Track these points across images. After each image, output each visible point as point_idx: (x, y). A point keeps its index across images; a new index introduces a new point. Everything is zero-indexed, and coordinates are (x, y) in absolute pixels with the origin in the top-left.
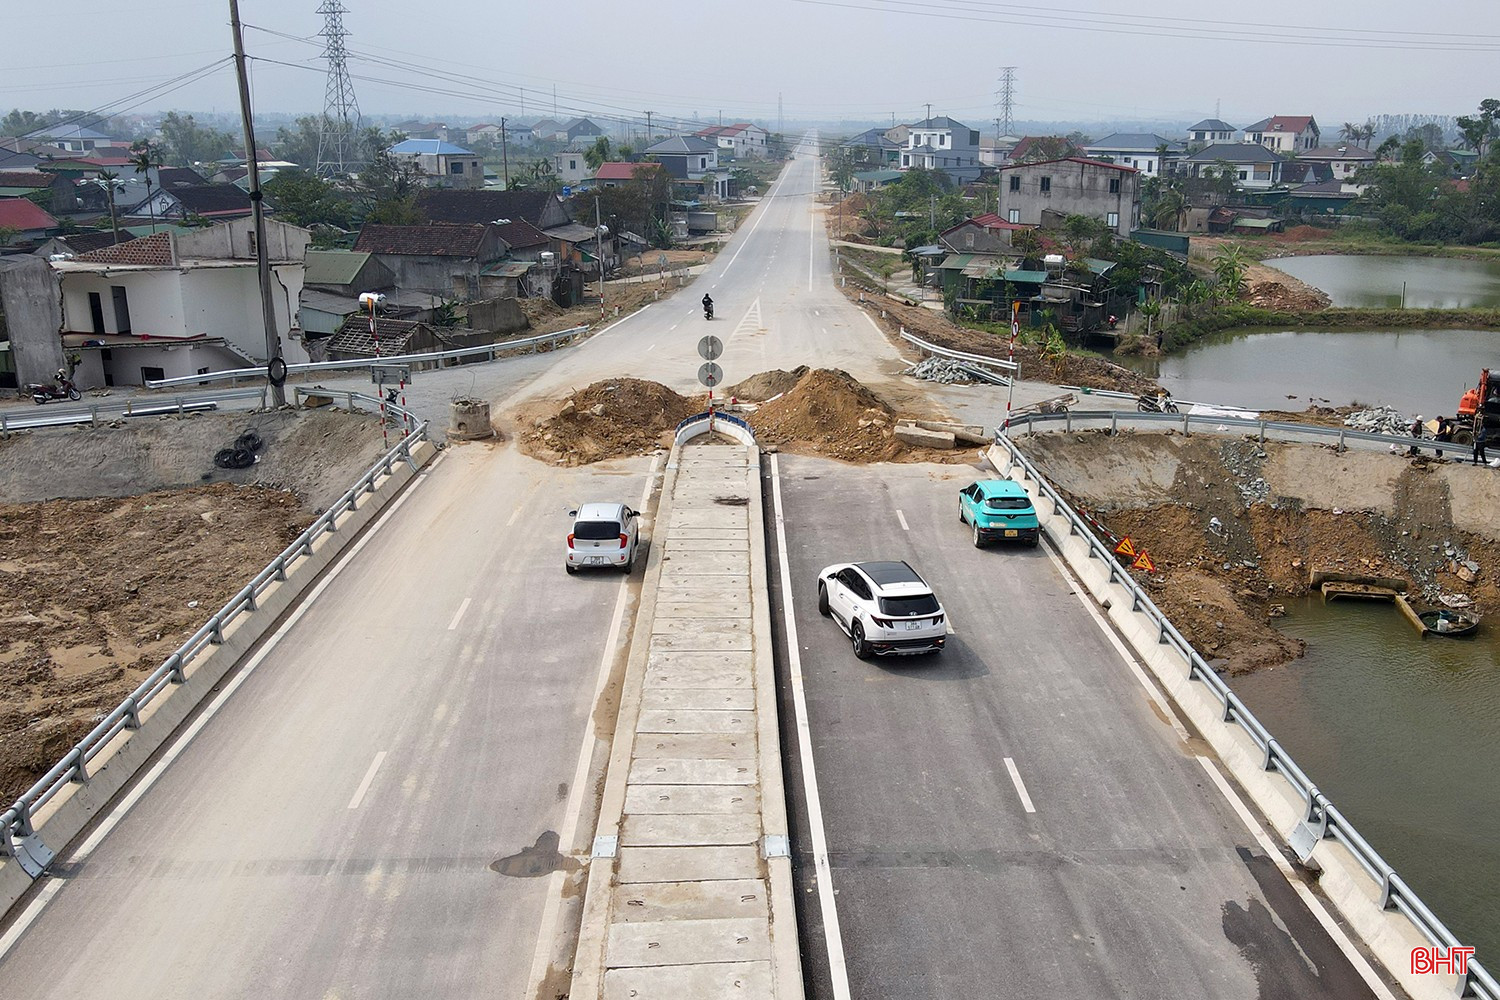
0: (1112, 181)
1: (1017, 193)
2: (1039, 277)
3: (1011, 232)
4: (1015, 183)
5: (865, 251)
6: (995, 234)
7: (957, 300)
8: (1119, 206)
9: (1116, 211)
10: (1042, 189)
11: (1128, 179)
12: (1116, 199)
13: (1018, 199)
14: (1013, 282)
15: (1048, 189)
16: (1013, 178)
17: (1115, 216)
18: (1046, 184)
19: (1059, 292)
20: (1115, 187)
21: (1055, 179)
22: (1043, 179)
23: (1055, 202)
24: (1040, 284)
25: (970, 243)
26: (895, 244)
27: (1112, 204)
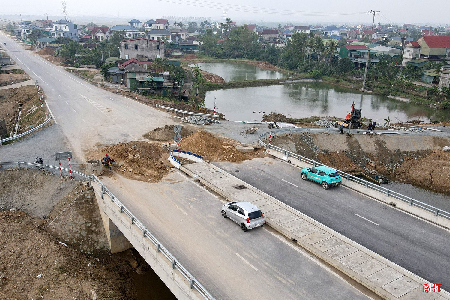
0: (157, 45)
1: (127, 50)
2: (161, 79)
3: (146, 65)
4: (126, 47)
5: (75, 70)
6: (141, 66)
7: (138, 89)
8: (160, 53)
9: (159, 54)
10: (135, 48)
11: (162, 45)
12: (159, 51)
13: (127, 51)
14: (155, 82)
15: (137, 48)
16: (125, 45)
17: (159, 56)
18: (136, 47)
19: (169, 84)
20: (158, 47)
21: (139, 45)
22: (135, 45)
23: (140, 53)
24: (163, 82)
25: (133, 69)
26: (81, 67)
27: (158, 52)
